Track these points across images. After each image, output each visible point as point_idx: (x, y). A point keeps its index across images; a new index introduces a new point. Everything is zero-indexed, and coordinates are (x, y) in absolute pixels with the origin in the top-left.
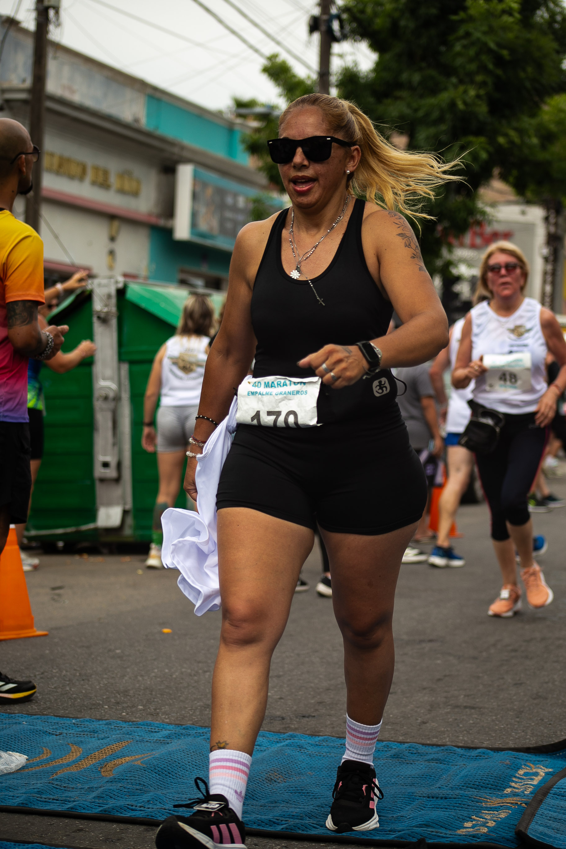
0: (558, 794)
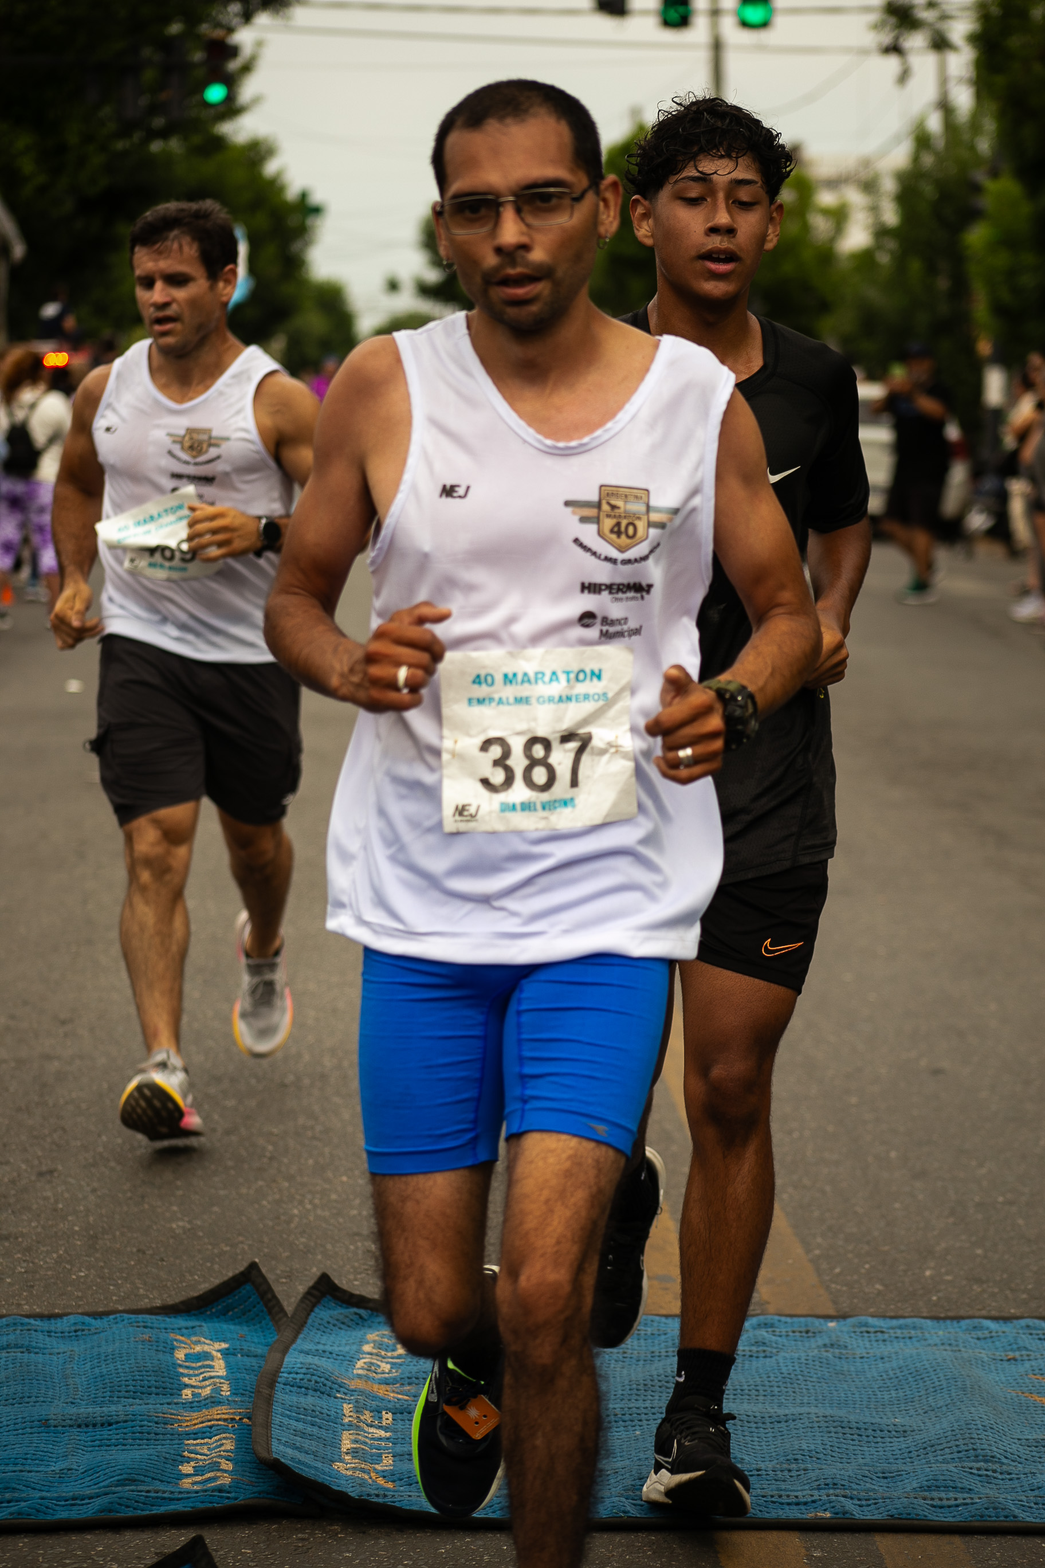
0: (292, 1384)
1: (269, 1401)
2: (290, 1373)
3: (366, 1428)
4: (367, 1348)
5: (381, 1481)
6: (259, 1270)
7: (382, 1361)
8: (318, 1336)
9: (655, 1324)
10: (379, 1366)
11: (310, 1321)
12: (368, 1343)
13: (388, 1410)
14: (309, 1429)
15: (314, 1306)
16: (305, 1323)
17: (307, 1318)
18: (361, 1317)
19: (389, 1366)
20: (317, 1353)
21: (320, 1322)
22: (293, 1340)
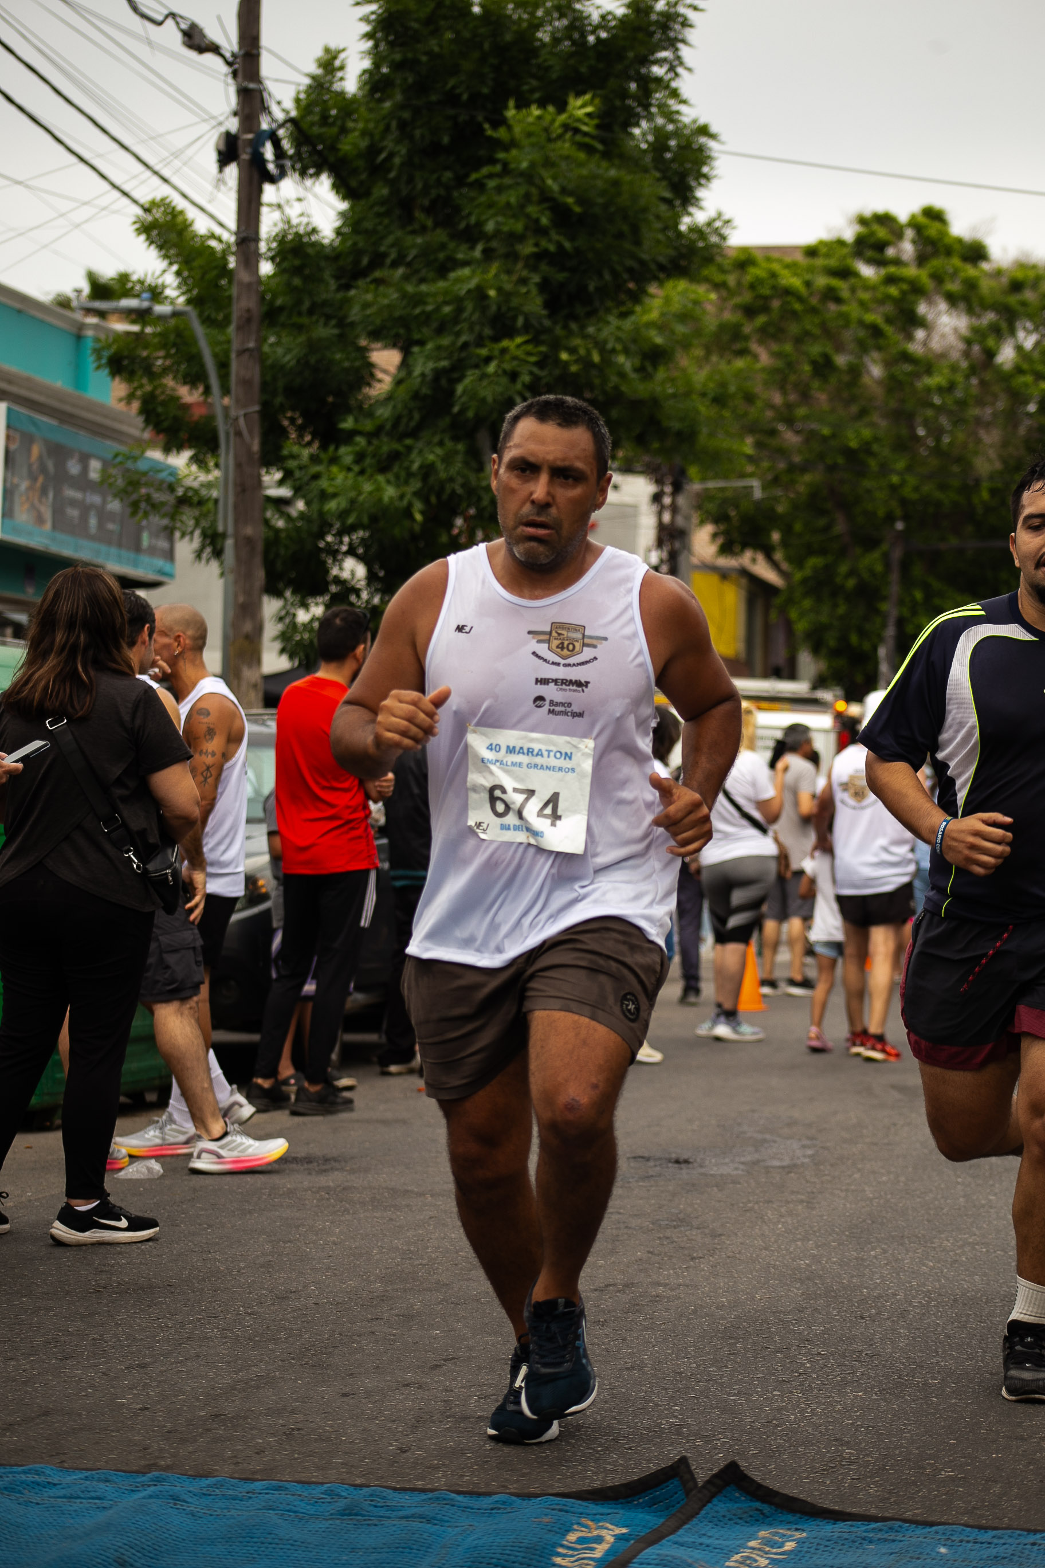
4: (752, 1544)
6: (688, 1466)
7: (762, 1557)
8: (707, 1528)
10: (757, 1561)
11: (703, 1512)
12: (757, 1539)
15: (713, 1496)
16: (698, 1514)
17: (701, 1509)
18: (763, 1512)
19: (767, 1562)
21: (715, 1514)
22: (674, 1531)
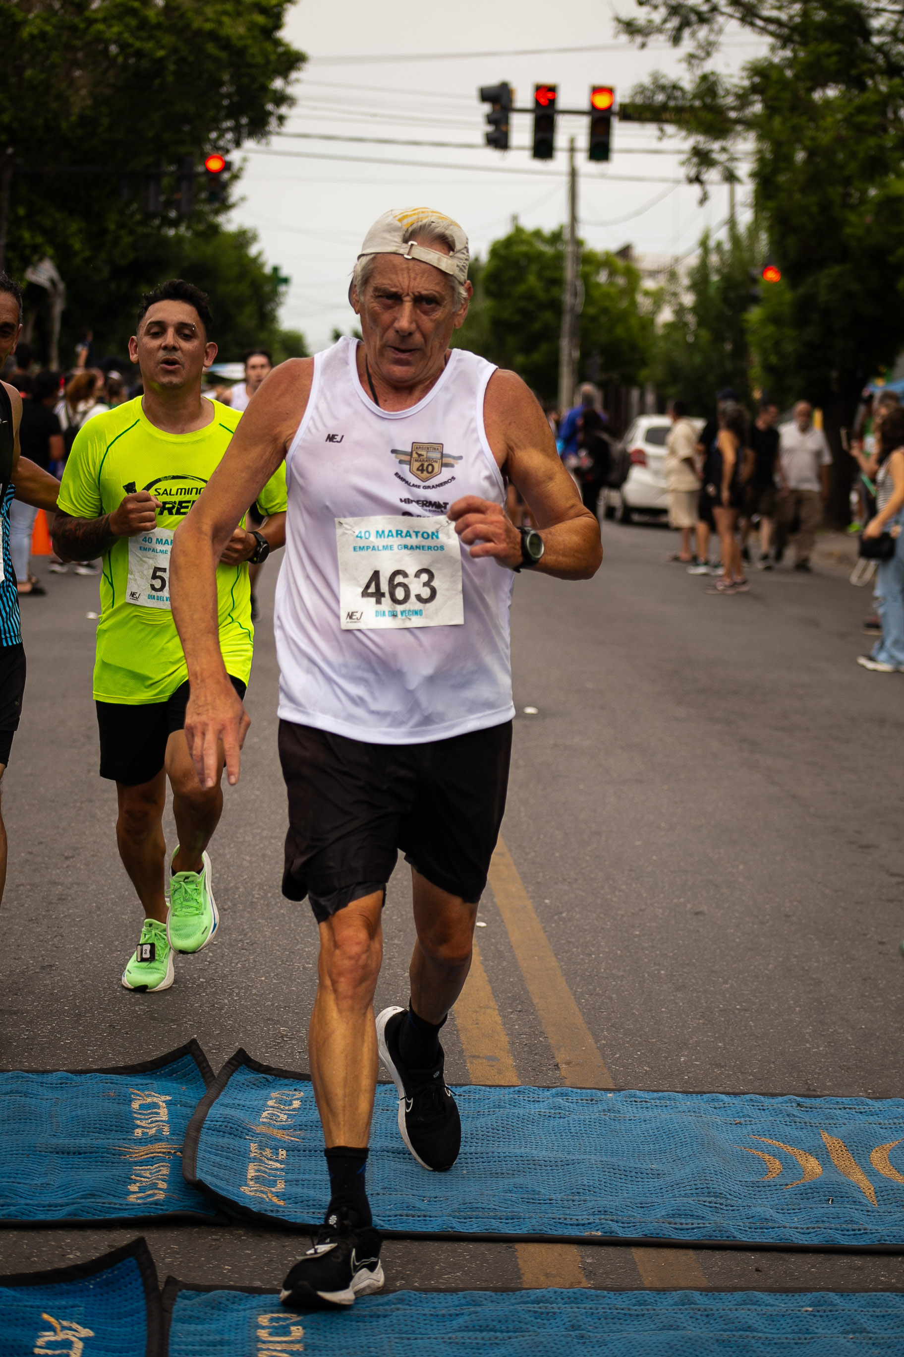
0: (213, 1129)
1: (196, 1141)
2: (212, 1121)
3: (267, 1161)
4: (270, 1103)
5: (275, 1200)
6: (197, 1044)
7: (281, 1113)
8: (235, 1093)
9: (482, 1093)
10: (279, 1116)
11: (229, 1083)
12: (271, 1099)
13: (283, 1148)
14: (224, 1162)
15: (233, 1072)
16: (226, 1083)
17: (227, 1081)
18: (267, 1080)
19: (286, 1116)
20: (233, 1106)
21: (237, 1083)
22: (217, 1097)
